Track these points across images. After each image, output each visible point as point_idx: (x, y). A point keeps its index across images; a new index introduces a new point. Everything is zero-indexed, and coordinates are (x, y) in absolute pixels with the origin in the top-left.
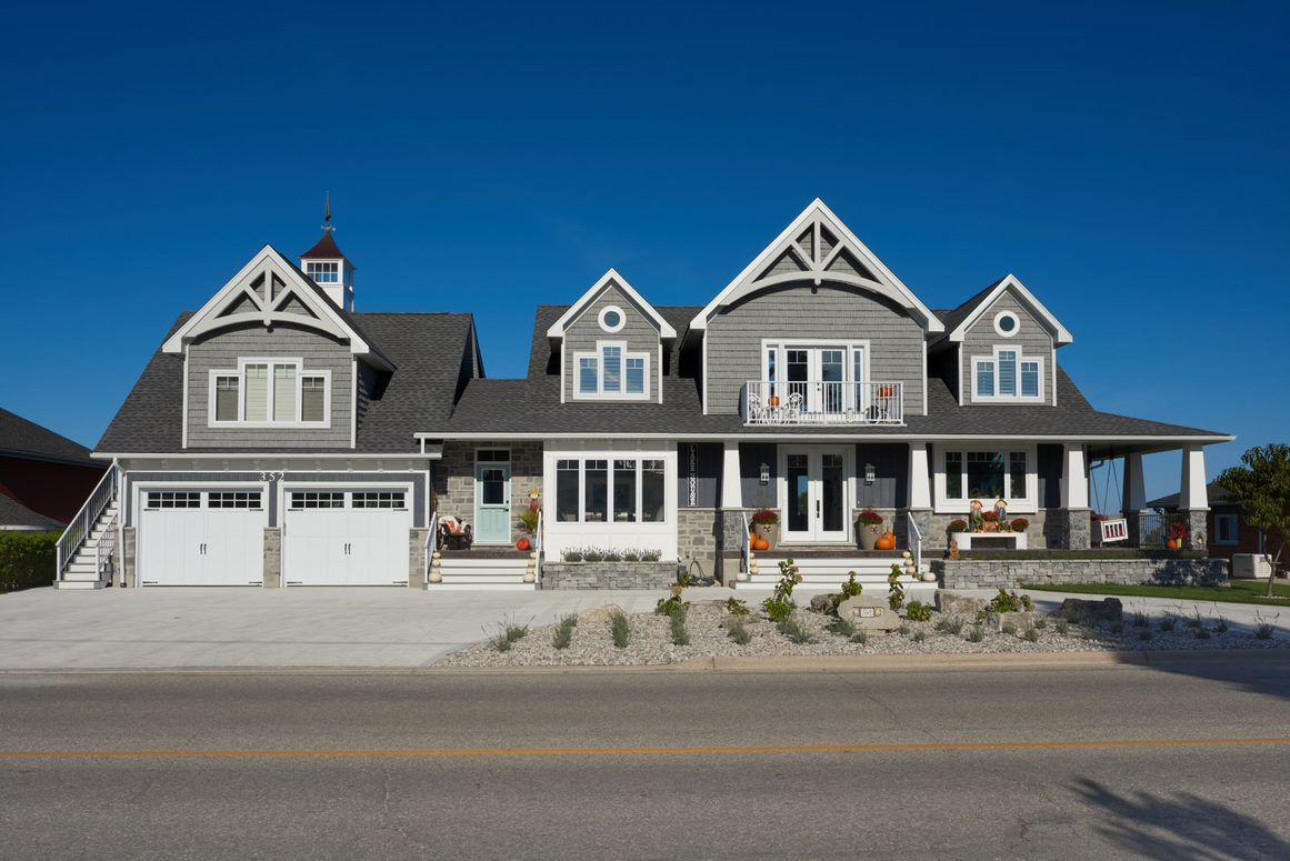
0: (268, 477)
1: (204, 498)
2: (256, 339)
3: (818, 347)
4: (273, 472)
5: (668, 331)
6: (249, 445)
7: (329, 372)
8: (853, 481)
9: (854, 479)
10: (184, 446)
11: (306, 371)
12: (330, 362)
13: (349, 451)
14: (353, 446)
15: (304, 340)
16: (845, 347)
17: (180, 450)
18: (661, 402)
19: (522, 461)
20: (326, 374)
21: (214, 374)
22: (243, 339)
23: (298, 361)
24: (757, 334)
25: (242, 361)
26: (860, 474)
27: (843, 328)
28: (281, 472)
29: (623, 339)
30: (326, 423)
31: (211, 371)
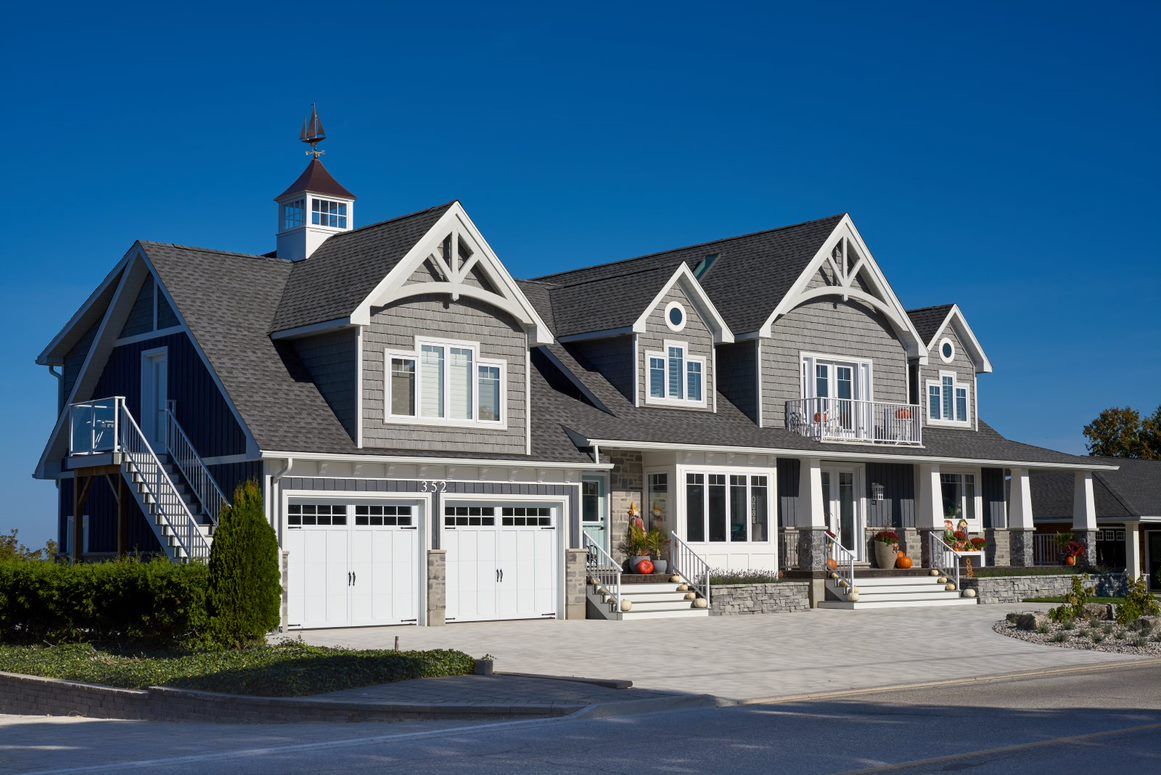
0: (430, 488)
1: (351, 513)
2: (430, 315)
3: (837, 363)
4: (435, 481)
5: (728, 337)
6: (426, 446)
7: (504, 362)
8: (864, 501)
9: (865, 499)
10: (360, 446)
11: (484, 360)
12: (506, 350)
13: (524, 457)
14: (529, 453)
15: (476, 320)
16: (855, 366)
17: (357, 452)
18: (715, 411)
19: (621, 472)
20: (502, 364)
21: (391, 353)
22: (419, 314)
23: (475, 346)
24: (798, 345)
25: (420, 340)
26: (870, 495)
27: (853, 345)
28: (443, 481)
29: (684, 340)
30: (502, 424)
31: (388, 351)
